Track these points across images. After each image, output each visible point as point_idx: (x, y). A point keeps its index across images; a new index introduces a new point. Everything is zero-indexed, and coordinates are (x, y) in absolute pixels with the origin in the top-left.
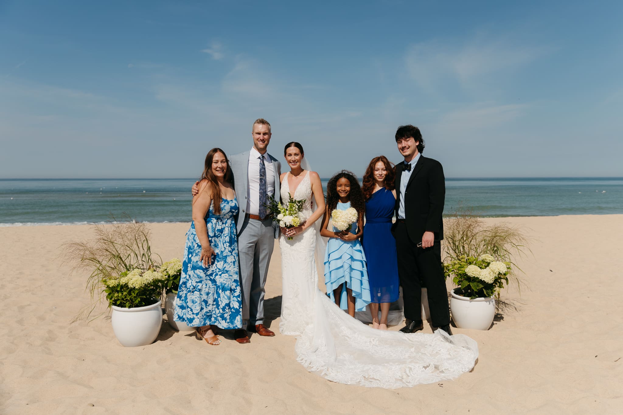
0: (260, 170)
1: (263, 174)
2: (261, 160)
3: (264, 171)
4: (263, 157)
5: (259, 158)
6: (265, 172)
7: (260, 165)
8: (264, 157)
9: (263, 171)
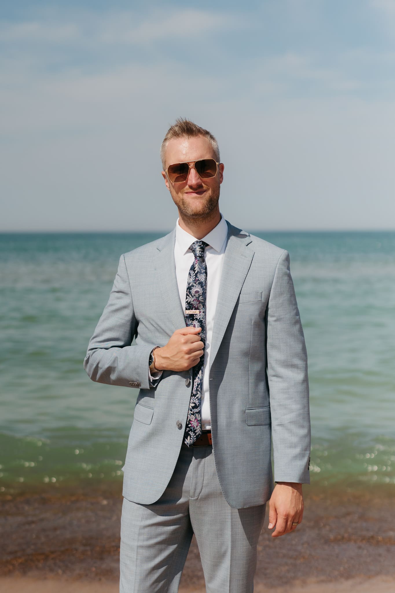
0: (189, 288)
1: (195, 303)
2: (196, 257)
3: (201, 291)
4: (204, 246)
5: (192, 249)
6: (204, 294)
7: (190, 274)
8: (207, 245)
9: (197, 292)
